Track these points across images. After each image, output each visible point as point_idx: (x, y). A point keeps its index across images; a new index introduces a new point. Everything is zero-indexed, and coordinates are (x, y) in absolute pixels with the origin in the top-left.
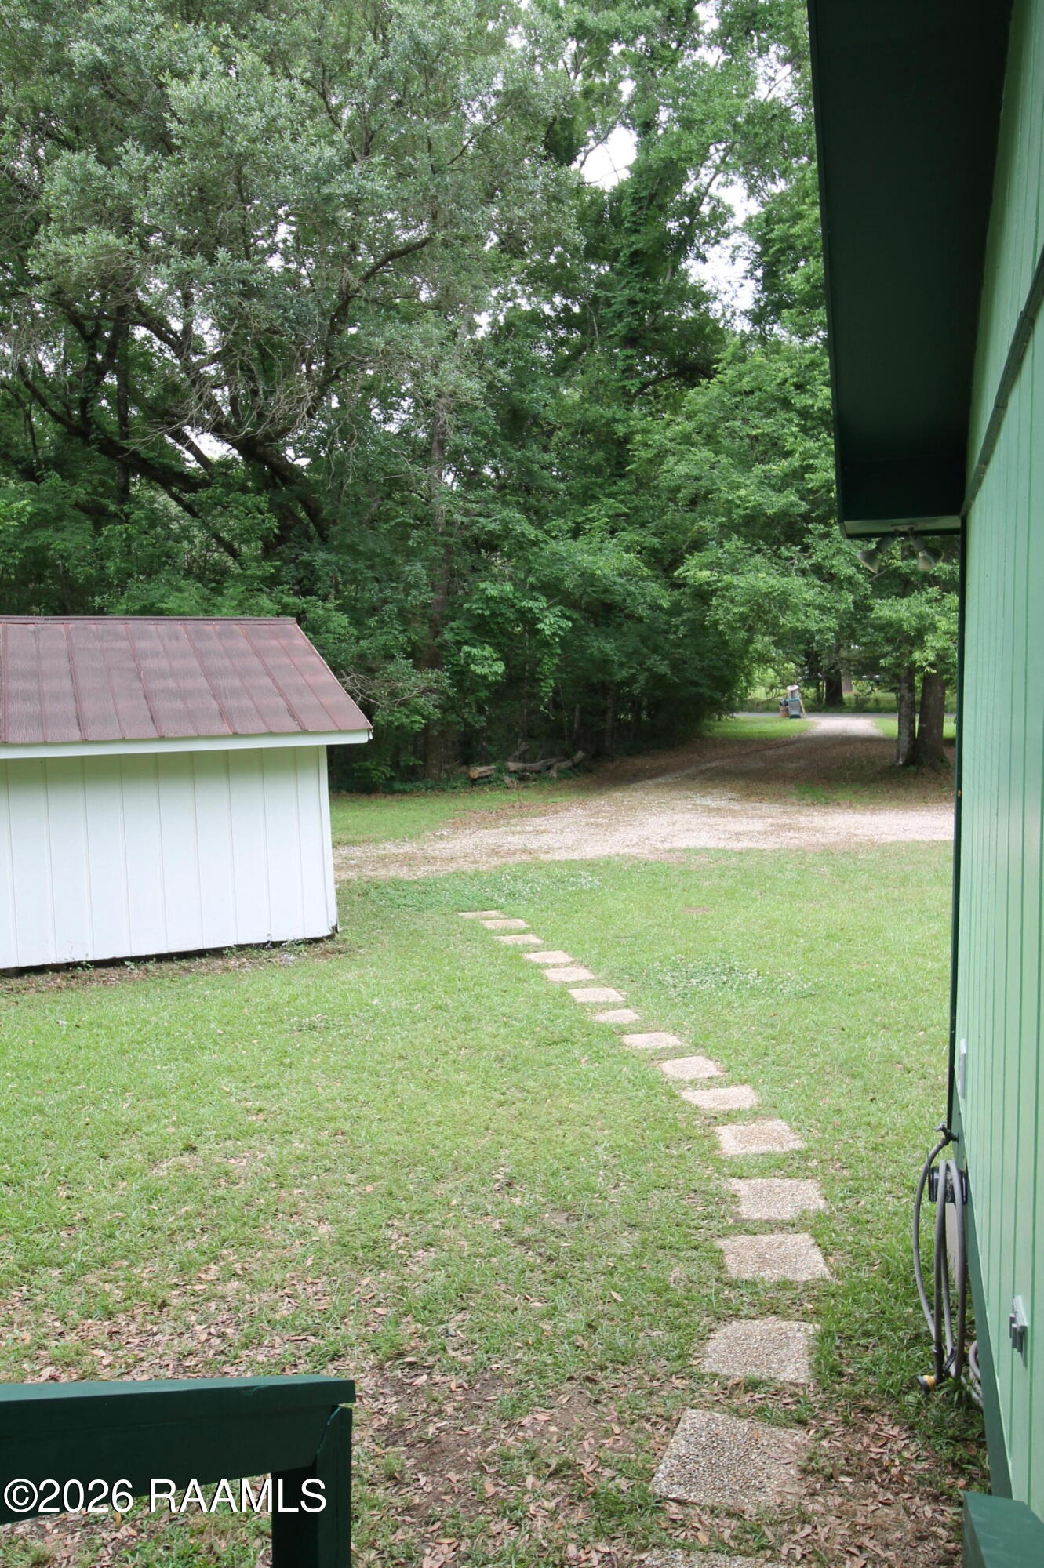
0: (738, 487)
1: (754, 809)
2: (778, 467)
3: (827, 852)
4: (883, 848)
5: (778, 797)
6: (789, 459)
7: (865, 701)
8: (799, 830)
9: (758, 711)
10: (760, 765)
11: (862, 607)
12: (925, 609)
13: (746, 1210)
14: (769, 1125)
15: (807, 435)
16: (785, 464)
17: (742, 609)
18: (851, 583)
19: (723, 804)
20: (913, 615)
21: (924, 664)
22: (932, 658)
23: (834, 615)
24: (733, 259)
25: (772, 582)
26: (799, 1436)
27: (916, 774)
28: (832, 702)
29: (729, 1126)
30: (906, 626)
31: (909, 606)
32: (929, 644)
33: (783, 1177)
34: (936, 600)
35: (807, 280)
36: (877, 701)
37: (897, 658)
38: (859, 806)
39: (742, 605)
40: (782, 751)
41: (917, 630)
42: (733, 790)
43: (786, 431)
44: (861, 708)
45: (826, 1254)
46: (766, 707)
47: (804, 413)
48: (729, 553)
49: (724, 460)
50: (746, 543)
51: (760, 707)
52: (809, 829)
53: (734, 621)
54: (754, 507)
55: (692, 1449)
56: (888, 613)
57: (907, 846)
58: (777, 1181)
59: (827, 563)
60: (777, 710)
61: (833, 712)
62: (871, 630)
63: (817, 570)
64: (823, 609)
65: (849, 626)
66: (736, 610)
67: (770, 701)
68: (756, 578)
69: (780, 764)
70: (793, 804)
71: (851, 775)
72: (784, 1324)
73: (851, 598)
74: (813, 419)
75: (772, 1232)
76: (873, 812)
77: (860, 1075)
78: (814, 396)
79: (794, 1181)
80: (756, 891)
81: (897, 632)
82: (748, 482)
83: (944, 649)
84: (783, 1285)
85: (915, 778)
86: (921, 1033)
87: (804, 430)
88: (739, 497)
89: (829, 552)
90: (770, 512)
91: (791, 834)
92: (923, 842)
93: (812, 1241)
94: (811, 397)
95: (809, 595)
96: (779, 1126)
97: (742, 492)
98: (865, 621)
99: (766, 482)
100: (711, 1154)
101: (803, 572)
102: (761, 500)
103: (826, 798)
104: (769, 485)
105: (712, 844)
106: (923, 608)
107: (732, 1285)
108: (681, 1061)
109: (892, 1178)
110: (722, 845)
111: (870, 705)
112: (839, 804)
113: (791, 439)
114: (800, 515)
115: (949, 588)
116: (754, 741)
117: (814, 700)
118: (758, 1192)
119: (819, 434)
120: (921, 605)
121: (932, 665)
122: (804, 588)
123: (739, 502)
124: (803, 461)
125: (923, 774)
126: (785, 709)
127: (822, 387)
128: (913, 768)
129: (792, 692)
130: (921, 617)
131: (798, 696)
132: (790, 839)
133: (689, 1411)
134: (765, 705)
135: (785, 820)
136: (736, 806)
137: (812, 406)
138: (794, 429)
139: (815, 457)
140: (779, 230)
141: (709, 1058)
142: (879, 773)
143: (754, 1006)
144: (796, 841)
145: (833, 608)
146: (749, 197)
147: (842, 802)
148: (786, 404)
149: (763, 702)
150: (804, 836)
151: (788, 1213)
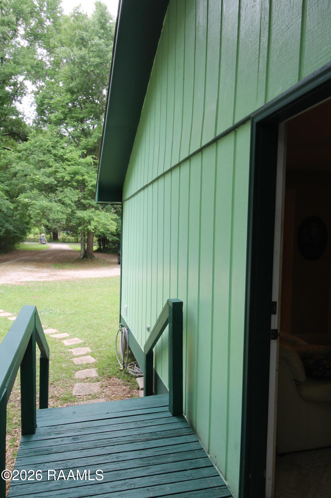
0: (36, 175)
1: (42, 270)
2: (49, 170)
3: (68, 281)
4: (83, 280)
5: (48, 267)
6: (51, 168)
7: (65, 239)
8: (58, 275)
9: (31, 242)
10: (39, 258)
11: (73, 212)
12: (91, 214)
13: (74, 354)
14: (74, 339)
15: (56, 162)
16: (50, 170)
17: (38, 211)
18: (70, 206)
19: (32, 269)
20: (87, 216)
21: (91, 229)
22: (93, 228)
23: (65, 214)
24: (31, 106)
25: (47, 204)
26: (98, 383)
27: (86, 260)
28: (55, 239)
29: (65, 340)
30: (86, 219)
31: (86, 214)
32: (92, 224)
33: (81, 347)
34: (94, 212)
35: (56, 117)
36: (69, 239)
37: (83, 227)
38: (72, 269)
39: (38, 210)
40: (44, 254)
41: (89, 220)
42: (34, 265)
43: (50, 160)
44: (64, 241)
45: (95, 358)
46: (34, 240)
47: (55, 155)
48: (34, 194)
49: (32, 166)
50: (39, 191)
51: (32, 240)
52: (60, 275)
53: (36, 214)
54: (41, 181)
55: (78, 389)
56: (81, 215)
57: (89, 279)
58: (80, 348)
59: (63, 200)
60: (38, 242)
61: (55, 242)
62: (75, 219)
63: (60, 201)
64: (63, 213)
65: (69, 218)
66: (37, 211)
67: (35, 238)
68: (43, 202)
69: (45, 258)
70: (53, 269)
71: (67, 261)
72: (90, 369)
73: (70, 210)
74: (58, 157)
75: (82, 356)
76: (77, 270)
77: (92, 328)
78: (58, 151)
79: (84, 348)
80: (51, 292)
81: (83, 220)
82: (39, 174)
83: (96, 225)
84: (87, 364)
85: (86, 261)
86: (104, 319)
87: (55, 160)
88: (36, 178)
89: (63, 196)
90: (46, 183)
91: (56, 277)
92: (93, 278)
93: (91, 357)
94: (57, 151)
95: (58, 208)
96: (76, 339)
97: (38, 177)
98: (74, 216)
99: (44, 174)
100: (62, 345)
101: (56, 202)
102: (43, 180)
103: (62, 267)
104: (46, 175)
105: (33, 280)
106: (90, 214)
107: (76, 365)
108: (46, 330)
109: (105, 345)
110: (37, 280)
111: (67, 240)
112: (66, 269)
113: (52, 163)
114: (54, 185)
115: (96, 209)
116: (33, 251)
117: (49, 239)
118: (76, 351)
119: (60, 162)
120: (90, 213)
121: (93, 230)
122: (56, 206)
123: (36, 179)
124: (55, 169)
125: (88, 260)
126: (40, 241)
127: (61, 149)
128: (85, 259)
129: (43, 236)
130: (90, 216)
131: (45, 238)
132: (55, 278)
133: (76, 384)
134: (33, 240)
135: (52, 273)
136: (36, 270)
137: (58, 154)
138: (52, 160)
139: (59, 169)
140: (46, 101)
141: (54, 329)
142: (76, 260)
143: (61, 317)
144: (57, 278)
145: (65, 212)
146: (32, 84)
147: (67, 268)
148: (49, 151)
149: (33, 239)
150: (60, 277)
151: (84, 353)
